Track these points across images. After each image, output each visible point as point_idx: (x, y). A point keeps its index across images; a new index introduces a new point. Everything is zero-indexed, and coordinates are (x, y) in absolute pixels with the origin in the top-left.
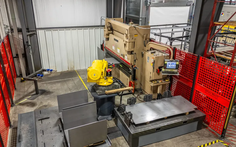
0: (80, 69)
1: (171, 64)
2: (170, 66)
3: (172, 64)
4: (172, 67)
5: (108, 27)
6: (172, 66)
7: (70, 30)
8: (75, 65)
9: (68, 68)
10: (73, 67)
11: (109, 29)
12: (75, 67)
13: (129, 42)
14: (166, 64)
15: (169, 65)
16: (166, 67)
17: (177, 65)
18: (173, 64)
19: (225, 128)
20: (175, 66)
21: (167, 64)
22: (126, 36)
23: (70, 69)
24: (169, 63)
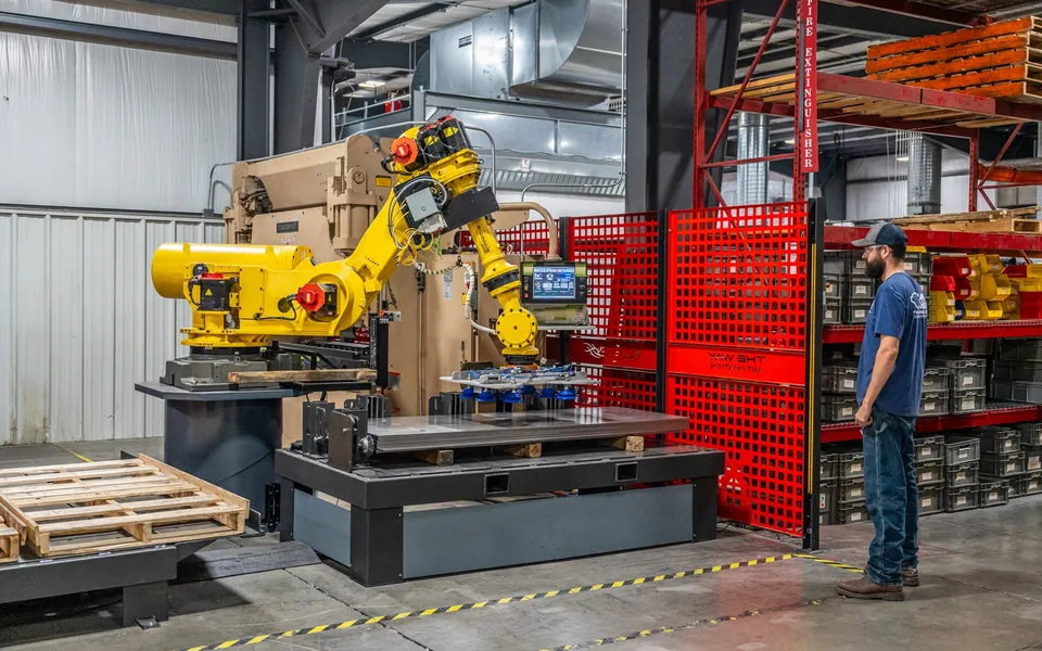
0: (78, 437)
1: (555, 279)
2: (547, 286)
3: (557, 275)
4: (559, 292)
5: (246, 198)
6: (556, 286)
7: (42, 220)
8: (55, 412)
9: (14, 429)
10: (39, 425)
11: (253, 206)
12: (54, 427)
13: (352, 206)
14: (531, 277)
15: (542, 282)
16: (531, 295)
17: (579, 281)
18: (563, 276)
19: (810, 490)
20: (572, 285)
21: (536, 277)
22: (334, 186)
23: (24, 433)
24: (544, 275)
